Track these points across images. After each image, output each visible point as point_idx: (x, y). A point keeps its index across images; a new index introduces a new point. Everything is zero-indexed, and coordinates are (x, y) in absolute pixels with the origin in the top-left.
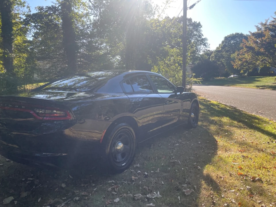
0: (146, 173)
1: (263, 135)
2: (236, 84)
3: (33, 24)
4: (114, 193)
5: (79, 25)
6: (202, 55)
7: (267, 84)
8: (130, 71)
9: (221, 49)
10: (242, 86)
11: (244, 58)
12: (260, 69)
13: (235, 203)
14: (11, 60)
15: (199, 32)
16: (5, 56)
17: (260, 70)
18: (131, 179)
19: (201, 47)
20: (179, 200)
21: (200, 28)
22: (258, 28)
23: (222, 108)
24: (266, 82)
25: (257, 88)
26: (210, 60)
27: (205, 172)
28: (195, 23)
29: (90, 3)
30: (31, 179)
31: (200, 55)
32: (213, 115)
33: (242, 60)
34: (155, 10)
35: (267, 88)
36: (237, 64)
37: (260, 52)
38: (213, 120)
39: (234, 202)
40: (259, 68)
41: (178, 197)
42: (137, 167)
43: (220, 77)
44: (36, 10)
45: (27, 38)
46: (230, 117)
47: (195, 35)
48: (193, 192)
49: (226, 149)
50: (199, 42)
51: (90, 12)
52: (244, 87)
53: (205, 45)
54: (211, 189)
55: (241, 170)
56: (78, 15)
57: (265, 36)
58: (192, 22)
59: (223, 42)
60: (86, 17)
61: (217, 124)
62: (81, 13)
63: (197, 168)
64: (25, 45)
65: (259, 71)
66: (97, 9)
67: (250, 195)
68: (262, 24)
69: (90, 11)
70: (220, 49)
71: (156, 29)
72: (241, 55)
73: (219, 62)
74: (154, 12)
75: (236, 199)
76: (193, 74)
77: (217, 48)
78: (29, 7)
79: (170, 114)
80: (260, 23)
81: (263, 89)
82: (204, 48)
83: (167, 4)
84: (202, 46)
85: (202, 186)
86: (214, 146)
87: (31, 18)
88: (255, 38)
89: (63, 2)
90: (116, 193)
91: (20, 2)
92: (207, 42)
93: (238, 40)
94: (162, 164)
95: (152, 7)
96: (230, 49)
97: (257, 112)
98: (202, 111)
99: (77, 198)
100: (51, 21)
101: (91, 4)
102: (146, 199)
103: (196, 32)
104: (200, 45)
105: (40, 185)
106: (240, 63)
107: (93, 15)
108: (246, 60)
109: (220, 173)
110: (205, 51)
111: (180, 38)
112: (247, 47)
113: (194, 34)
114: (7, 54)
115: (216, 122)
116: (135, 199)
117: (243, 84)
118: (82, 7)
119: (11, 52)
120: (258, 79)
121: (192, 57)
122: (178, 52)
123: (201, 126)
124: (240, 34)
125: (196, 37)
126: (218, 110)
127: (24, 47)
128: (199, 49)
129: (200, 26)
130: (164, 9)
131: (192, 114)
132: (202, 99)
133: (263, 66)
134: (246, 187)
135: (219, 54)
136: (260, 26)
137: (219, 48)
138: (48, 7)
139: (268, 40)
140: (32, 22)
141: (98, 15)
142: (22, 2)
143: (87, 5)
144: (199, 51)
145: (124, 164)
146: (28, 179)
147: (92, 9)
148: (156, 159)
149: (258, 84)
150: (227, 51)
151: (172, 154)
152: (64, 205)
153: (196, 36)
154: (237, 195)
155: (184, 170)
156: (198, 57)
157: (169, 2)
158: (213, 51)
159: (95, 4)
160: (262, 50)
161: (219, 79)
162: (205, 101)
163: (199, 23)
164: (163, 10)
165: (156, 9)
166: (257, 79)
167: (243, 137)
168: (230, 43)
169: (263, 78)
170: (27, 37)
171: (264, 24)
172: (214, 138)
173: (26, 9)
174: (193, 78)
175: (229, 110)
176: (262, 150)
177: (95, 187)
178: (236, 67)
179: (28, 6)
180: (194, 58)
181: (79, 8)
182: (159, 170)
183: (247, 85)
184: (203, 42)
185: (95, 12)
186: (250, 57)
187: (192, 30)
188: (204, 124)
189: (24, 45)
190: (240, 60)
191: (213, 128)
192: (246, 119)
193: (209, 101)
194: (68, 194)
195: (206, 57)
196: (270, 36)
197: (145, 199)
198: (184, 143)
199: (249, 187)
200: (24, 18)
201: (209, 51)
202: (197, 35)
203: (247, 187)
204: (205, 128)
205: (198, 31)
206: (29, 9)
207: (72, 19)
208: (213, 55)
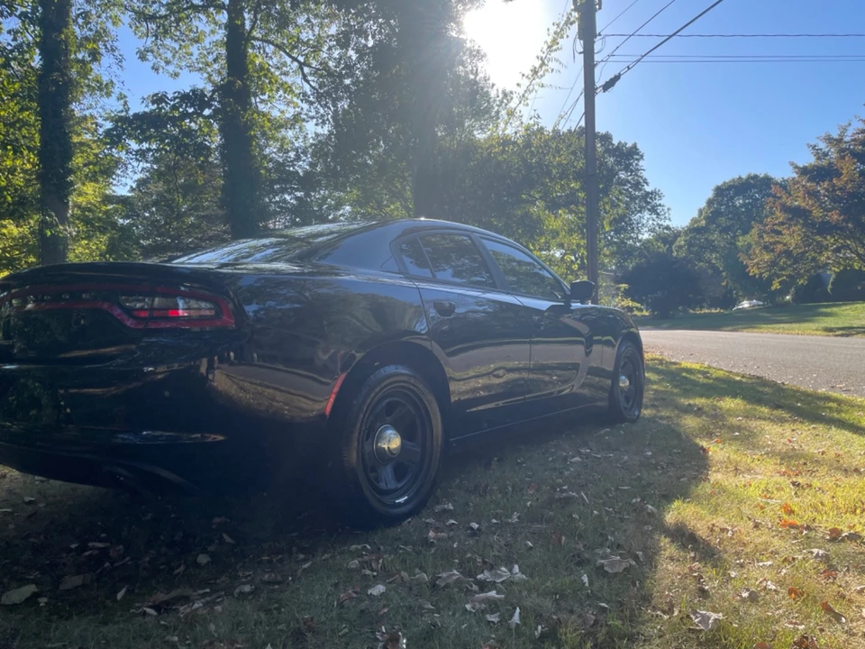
0: (475, 526)
1: (855, 436)
2: (758, 326)
3: (134, 145)
4: (368, 572)
5: (271, 150)
6: (648, 241)
7: (856, 323)
8: (423, 219)
9: (707, 224)
10: (779, 329)
11: (779, 243)
12: (831, 280)
13: (775, 591)
14: (61, 247)
15: (635, 172)
16: (46, 234)
17: (832, 283)
18: (426, 539)
19: (643, 218)
20: (587, 584)
21: (638, 160)
22: (818, 153)
23: (717, 379)
24: (854, 317)
25: (827, 333)
26: (675, 254)
27: (670, 518)
28: (620, 146)
29: (305, 84)
30: (100, 545)
31: (640, 241)
32: (687, 393)
33: (773, 251)
34: (499, 106)
35: (858, 333)
36: (757, 263)
37: (828, 222)
38: (689, 405)
39: (774, 587)
40: (828, 272)
41: (583, 578)
42: (445, 511)
43: (708, 309)
44: (144, 105)
45: (114, 188)
46: (744, 398)
47: (623, 183)
48: (631, 565)
49: (736, 469)
50: (637, 201)
51: (305, 111)
52: (786, 332)
53: (653, 210)
54: (694, 559)
55: (789, 515)
56: (269, 120)
57: (841, 174)
58: (613, 145)
59: (710, 202)
60: (293, 127)
61: (705, 413)
62: (279, 114)
63: (643, 509)
64: (108, 211)
65: (830, 286)
66: (327, 103)
67: (825, 572)
68: (829, 140)
69: (306, 106)
70: (704, 222)
71: (503, 151)
72: (768, 233)
73: (701, 264)
74: (498, 112)
75: (780, 583)
76: (623, 285)
77: (694, 221)
78: (125, 97)
79: (548, 375)
80: (824, 135)
81: (847, 335)
82: (653, 220)
83: (534, 79)
84: (646, 215)
85: (663, 552)
86: (698, 463)
87: (128, 126)
88: (809, 180)
89: (226, 81)
90: (375, 574)
91: (98, 82)
92: (662, 202)
93: (757, 195)
94: (529, 503)
95: (490, 98)
96: (733, 222)
97: (833, 387)
98: (655, 387)
99: (247, 588)
100: (189, 133)
101: (307, 88)
102: (474, 586)
103: (627, 172)
104: (640, 212)
105: (128, 558)
106: (766, 257)
107: (315, 120)
108: (785, 248)
109: (720, 521)
110: (657, 228)
111: (576, 179)
112: (785, 209)
113: (619, 178)
114: (51, 226)
115: (699, 409)
116: (438, 586)
117: (782, 325)
118: (280, 96)
119: (64, 220)
120: (828, 310)
121: (615, 248)
122: (573, 222)
123: (652, 420)
124: (762, 178)
125: (626, 188)
126: (704, 385)
127: (104, 217)
128: (638, 223)
129: (638, 154)
130: (525, 91)
131: (623, 377)
132: (652, 360)
133: (842, 268)
134: (812, 553)
135: (699, 239)
136: (822, 146)
137: (700, 221)
138: (179, 93)
139: (850, 185)
140: (130, 136)
141: (328, 119)
142: (105, 83)
143: (297, 91)
144: (637, 228)
145: (402, 500)
146: (90, 544)
147: (311, 103)
148: (507, 493)
149: (830, 322)
150: (725, 230)
151: (560, 481)
152: (201, 605)
153: (625, 185)
154: (783, 574)
155: (599, 516)
156: (633, 248)
157: (540, 73)
158: (680, 229)
159: (321, 87)
160: (835, 217)
161: (705, 313)
162: (661, 364)
163: (635, 146)
164: (523, 95)
165: (503, 105)
166: (824, 310)
167: (790, 441)
168: (734, 206)
169: (844, 308)
170: (115, 185)
171: (836, 140)
172: (697, 445)
173: (116, 103)
174: (622, 296)
175: (740, 381)
176: (856, 470)
177: (305, 561)
178: (757, 271)
179: (121, 94)
180: (624, 252)
181: (273, 98)
182: (519, 518)
183: (794, 325)
184: (650, 203)
185: (322, 111)
186: (799, 238)
187: (612, 166)
188: (663, 414)
189: (104, 208)
190: (766, 248)
191: (690, 422)
192: (797, 402)
193: (675, 363)
194: (218, 581)
195: (658, 247)
196: (857, 175)
197: (472, 586)
198: (599, 456)
199: (821, 552)
200: (109, 125)
201: (668, 228)
202: (630, 182)
203: (815, 551)
204: (665, 422)
205: (632, 171)
206: (125, 103)
207: (250, 128)
208: (681, 241)
